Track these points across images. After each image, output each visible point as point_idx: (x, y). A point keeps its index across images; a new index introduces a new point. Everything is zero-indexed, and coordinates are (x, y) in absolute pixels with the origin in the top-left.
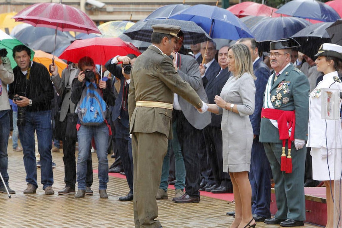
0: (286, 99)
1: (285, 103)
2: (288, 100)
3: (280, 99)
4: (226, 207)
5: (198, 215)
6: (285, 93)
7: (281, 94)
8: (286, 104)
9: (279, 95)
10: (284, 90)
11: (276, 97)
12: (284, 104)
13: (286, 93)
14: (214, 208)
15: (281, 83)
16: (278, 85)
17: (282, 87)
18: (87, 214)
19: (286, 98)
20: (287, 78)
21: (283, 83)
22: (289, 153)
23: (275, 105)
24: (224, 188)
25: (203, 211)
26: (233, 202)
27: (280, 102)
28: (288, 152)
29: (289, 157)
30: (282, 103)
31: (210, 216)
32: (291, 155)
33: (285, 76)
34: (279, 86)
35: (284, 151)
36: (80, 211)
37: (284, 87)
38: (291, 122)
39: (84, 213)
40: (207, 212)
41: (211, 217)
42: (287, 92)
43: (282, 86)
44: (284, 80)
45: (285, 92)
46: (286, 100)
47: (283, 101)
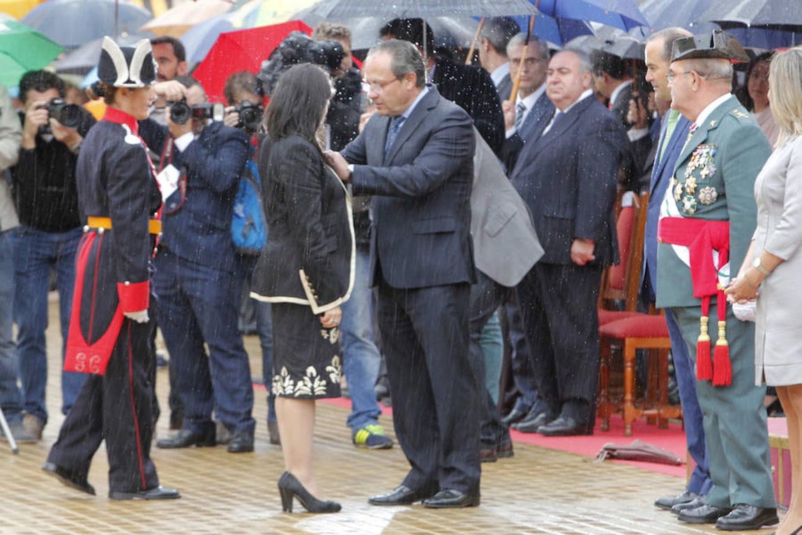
0: (706, 192)
1: (708, 203)
2: (715, 194)
3: (692, 194)
4: (581, 472)
5: (508, 493)
6: (703, 177)
7: (695, 179)
8: (710, 205)
9: (691, 183)
10: (703, 169)
11: (683, 189)
12: (705, 204)
13: (706, 175)
14: (550, 474)
15: (698, 151)
16: (691, 155)
17: (699, 161)
18: (218, 494)
19: (708, 188)
20: (713, 135)
21: (702, 149)
22: (722, 332)
23: (682, 209)
24: (571, 423)
25: (519, 482)
26: (598, 457)
27: (693, 201)
28: (718, 330)
29: (722, 342)
30: (699, 202)
31: (541, 495)
32: (726, 337)
33: (708, 131)
34: (693, 158)
35: (704, 328)
36: (201, 485)
37: (702, 161)
38: (724, 251)
39: (213, 492)
40: (533, 485)
41: (542, 498)
42: (707, 172)
43: (698, 156)
44: (704, 143)
45: (704, 173)
46: (709, 195)
47: (701, 196)
